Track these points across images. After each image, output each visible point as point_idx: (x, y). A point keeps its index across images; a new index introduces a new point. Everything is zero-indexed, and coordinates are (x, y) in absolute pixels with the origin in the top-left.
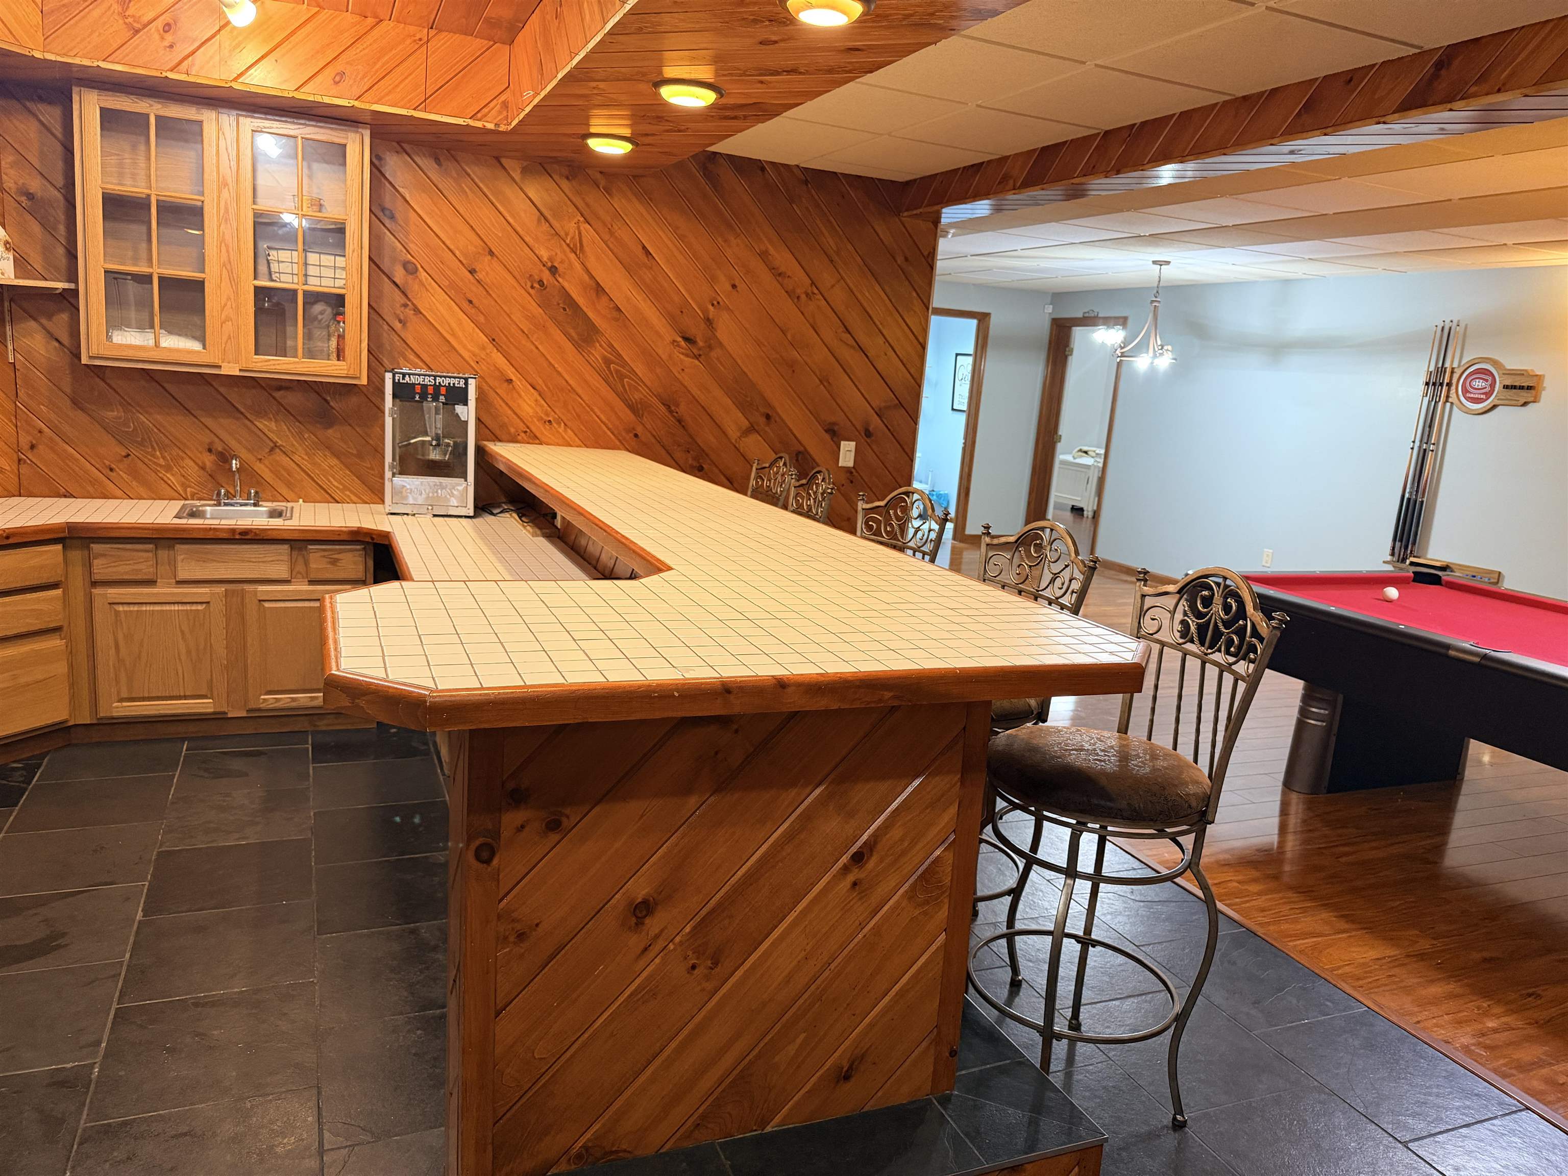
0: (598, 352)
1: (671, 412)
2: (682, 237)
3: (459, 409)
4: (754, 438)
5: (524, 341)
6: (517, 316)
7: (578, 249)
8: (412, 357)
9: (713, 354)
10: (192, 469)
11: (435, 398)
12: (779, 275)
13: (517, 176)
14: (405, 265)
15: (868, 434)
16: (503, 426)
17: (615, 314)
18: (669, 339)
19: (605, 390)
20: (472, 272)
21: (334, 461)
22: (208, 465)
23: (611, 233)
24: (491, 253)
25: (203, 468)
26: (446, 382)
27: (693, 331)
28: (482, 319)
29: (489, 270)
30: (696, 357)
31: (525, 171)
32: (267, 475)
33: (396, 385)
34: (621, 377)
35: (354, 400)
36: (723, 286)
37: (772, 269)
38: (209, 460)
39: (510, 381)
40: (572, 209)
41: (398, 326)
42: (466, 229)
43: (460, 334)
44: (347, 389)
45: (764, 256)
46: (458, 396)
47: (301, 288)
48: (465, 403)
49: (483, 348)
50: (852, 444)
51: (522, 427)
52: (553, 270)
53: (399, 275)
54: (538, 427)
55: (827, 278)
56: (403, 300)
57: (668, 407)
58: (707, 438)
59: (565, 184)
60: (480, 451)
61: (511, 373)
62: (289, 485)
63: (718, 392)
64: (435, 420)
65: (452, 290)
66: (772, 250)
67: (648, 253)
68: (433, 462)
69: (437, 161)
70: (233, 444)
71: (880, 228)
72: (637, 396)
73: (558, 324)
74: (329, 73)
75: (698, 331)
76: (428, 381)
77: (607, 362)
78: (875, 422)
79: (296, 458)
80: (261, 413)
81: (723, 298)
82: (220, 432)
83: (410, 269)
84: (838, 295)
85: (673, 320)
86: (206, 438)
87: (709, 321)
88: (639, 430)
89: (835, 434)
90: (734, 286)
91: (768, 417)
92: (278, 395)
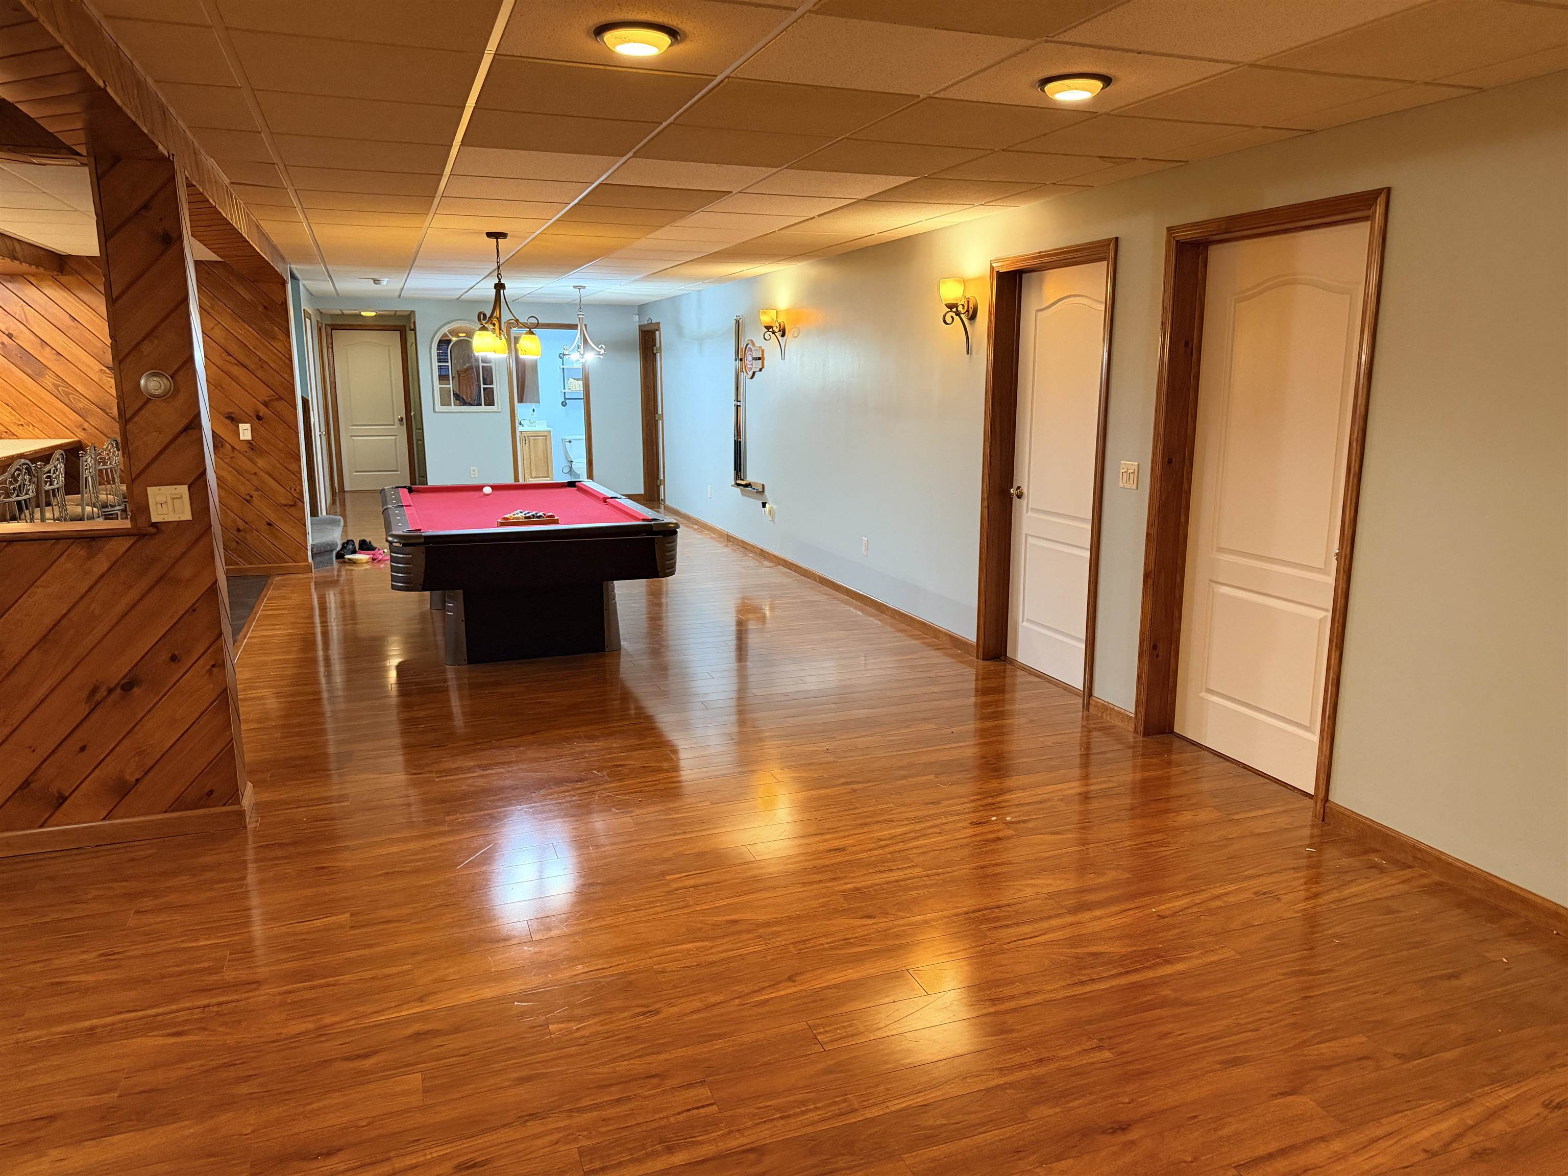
77: (56, 386)
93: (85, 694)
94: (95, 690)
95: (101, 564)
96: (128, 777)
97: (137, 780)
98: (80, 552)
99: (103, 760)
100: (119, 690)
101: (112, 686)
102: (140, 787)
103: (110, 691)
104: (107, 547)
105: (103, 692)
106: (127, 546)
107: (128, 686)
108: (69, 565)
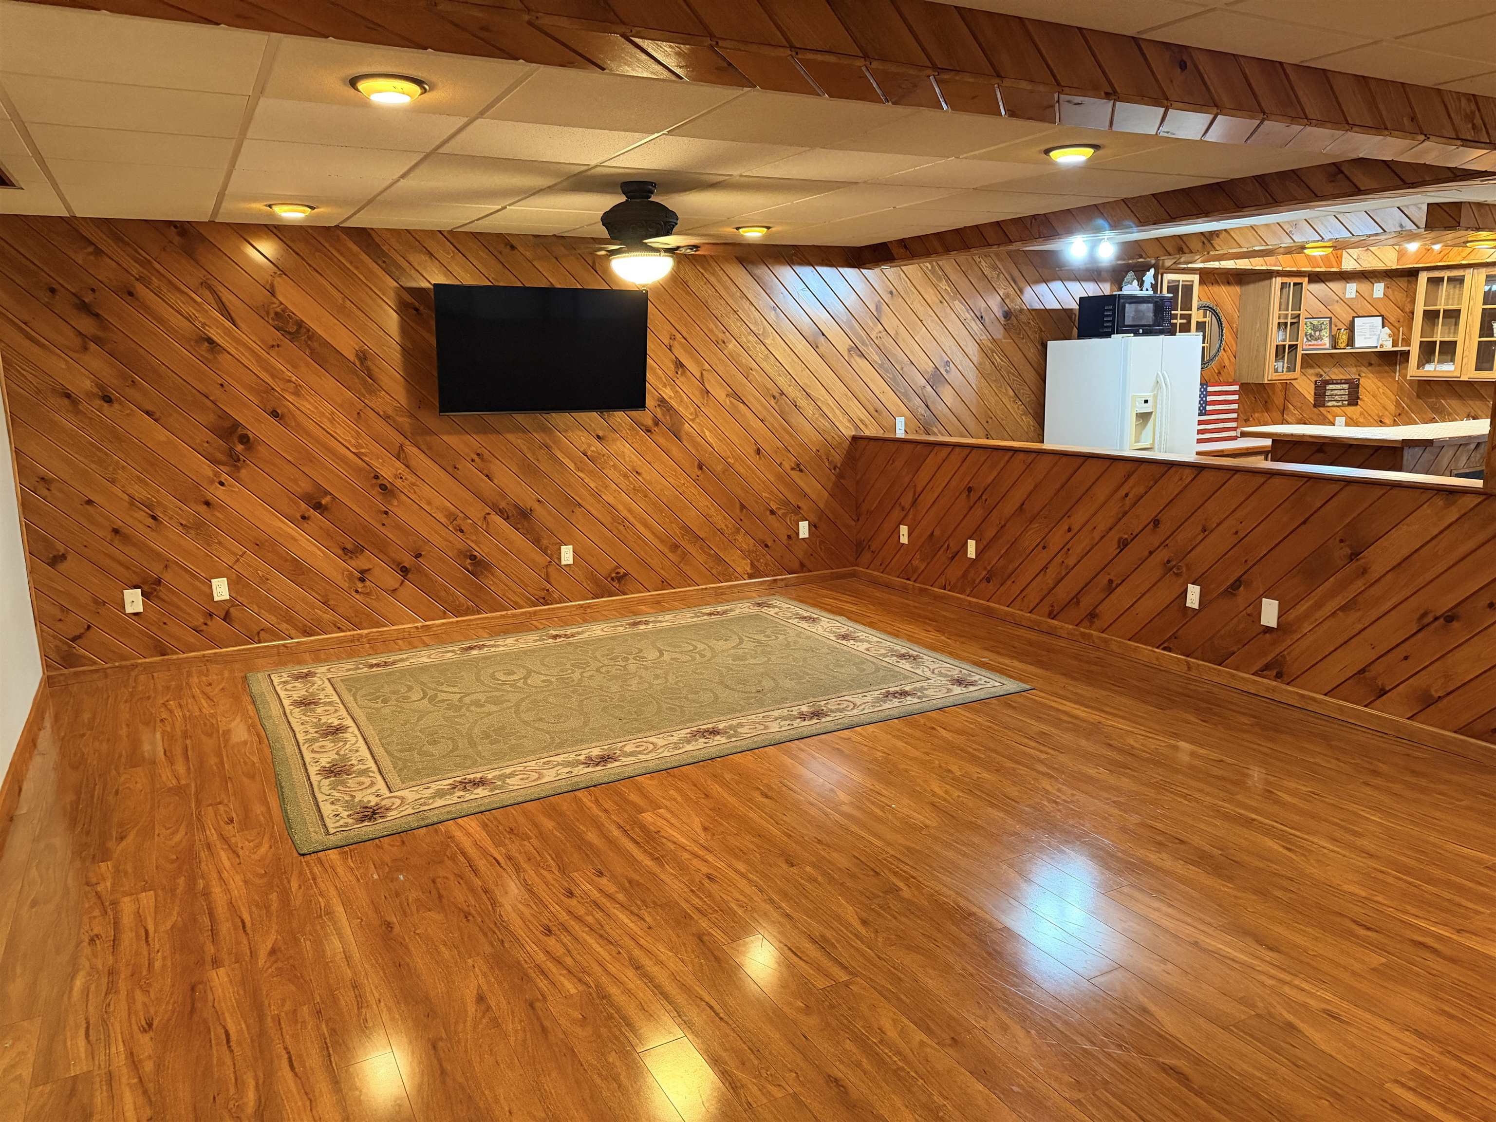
93: (1417, 616)
94: (1424, 615)
95: (1453, 515)
96: (1433, 693)
97: (1439, 697)
98: (1439, 502)
99: (1418, 672)
100: (1442, 620)
101: (1438, 614)
102: (1440, 705)
103: (1436, 619)
104: (1460, 501)
105: (1430, 618)
106: (1476, 502)
107: (1450, 618)
108: (1429, 511)
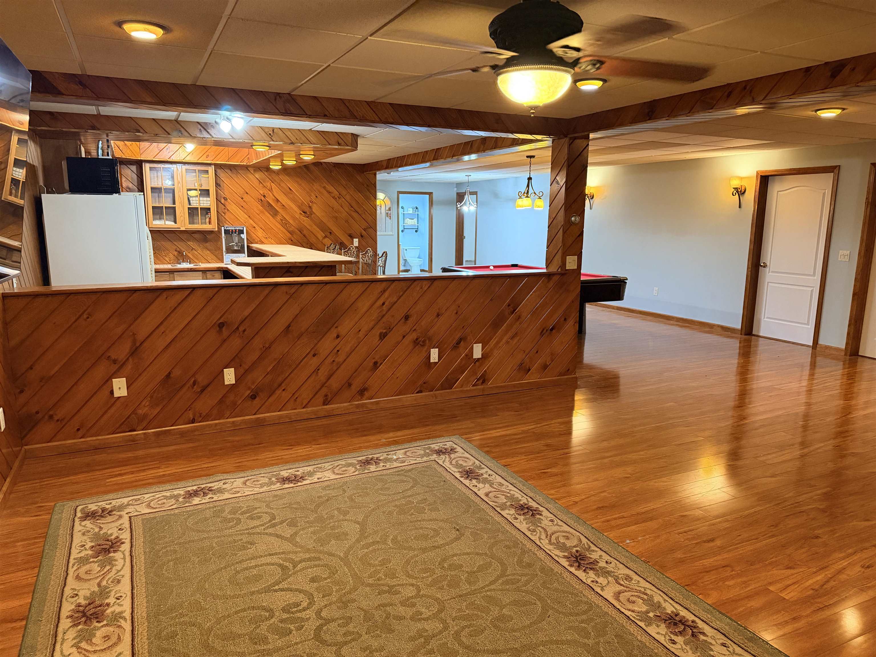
0: (279, 218)
1: (301, 233)
2: (300, 185)
3: (242, 235)
4: (327, 239)
5: (258, 216)
6: (255, 209)
7: (271, 190)
8: (227, 222)
9: (312, 216)
10: (171, 256)
11: (235, 233)
12: (329, 192)
13: (252, 172)
14: (224, 198)
15: (362, 236)
16: (254, 240)
17: (283, 207)
18: (299, 212)
19: (282, 228)
20: (242, 198)
21: (209, 252)
22: (176, 254)
23: (280, 185)
24: (247, 193)
25: (174, 256)
26: (238, 228)
27: (306, 210)
28: (246, 211)
29: (246, 198)
30: (308, 217)
31: (254, 171)
32: (191, 257)
33: (225, 230)
34: (286, 224)
35: (213, 235)
36: (313, 197)
37: (327, 191)
38: (176, 253)
39: (254, 227)
40: (268, 179)
41: (223, 214)
42: (240, 188)
43: (240, 215)
44: (211, 232)
45: (324, 188)
46: (241, 232)
47: (199, 207)
48: (243, 233)
49: (247, 219)
50: (357, 240)
51: (259, 240)
52: (264, 196)
53: (223, 201)
54: (263, 240)
55: (344, 192)
56: (224, 207)
57: (300, 232)
58: (313, 240)
59: (266, 173)
60: (248, 246)
61: (255, 225)
62: (197, 259)
63: (315, 227)
64: (236, 239)
65: (237, 204)
66: (327, 186)
67: (291, 190)
68: (236, 250)
69: (231, 170)
70: (182, 249)
71: (358, 177)
72: (291, 229)
73: (267, 211)
74: (205, 156)
75: (307, 210)
76: (233, 228)
78: (364, 233)
79: (199, 252)
80: (189, 240)
81: (314, 200)
82: (179, 247)
83: (225, 199)
84: (348, 197)
85: (299, 207)
86: (175, 247)
87: (310, 207)
88: (293, 239)
89: (352, 237)
90: (316, 197)
91: (330, 233)
92: (193, 235)
